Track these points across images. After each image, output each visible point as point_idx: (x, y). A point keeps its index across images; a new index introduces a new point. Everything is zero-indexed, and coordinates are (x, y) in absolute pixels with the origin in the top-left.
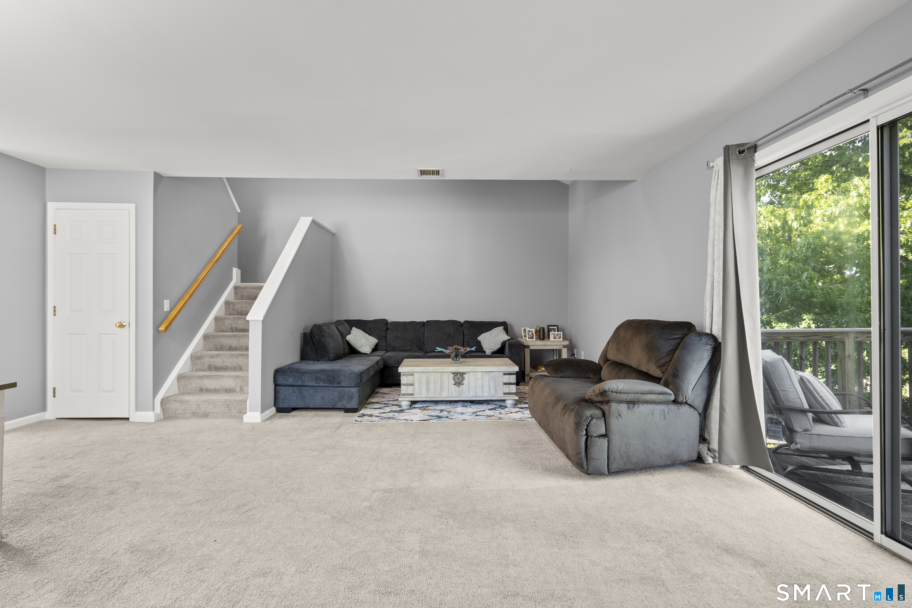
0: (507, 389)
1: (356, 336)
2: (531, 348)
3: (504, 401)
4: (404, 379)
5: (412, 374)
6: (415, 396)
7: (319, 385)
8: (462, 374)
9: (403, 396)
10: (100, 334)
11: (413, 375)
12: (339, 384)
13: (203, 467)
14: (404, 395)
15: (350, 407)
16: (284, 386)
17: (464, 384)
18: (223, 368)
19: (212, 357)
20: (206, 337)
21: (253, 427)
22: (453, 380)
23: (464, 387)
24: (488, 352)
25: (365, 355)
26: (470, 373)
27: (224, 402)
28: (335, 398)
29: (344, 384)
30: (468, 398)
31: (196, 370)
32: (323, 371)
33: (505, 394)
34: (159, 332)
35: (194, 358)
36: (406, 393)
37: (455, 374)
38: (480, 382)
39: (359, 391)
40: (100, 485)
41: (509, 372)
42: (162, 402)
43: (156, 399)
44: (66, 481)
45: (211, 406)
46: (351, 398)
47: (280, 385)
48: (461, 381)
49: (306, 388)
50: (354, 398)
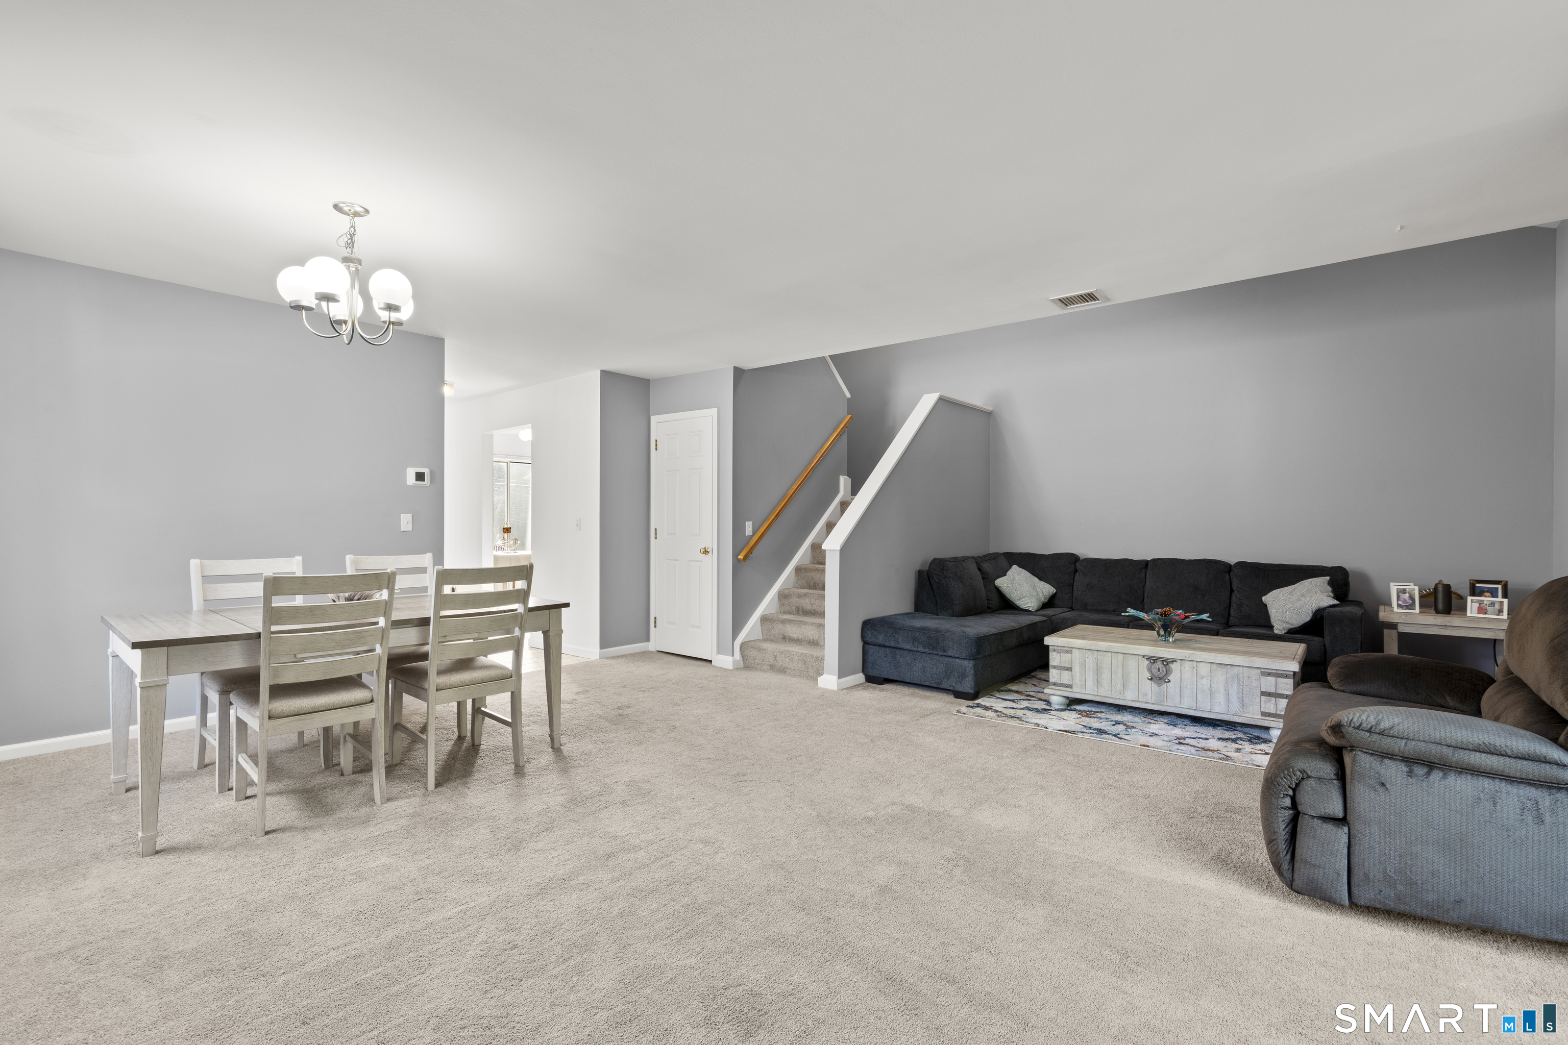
0: (1270, 706)
1: (1014, 579)
2: (1402, 629)
3: (1267, 729)
4: (1054, 657)
5: (1069, 650)
6: (1075, 689)
7: (917, 649)
8: (1167, 662)
9: (1054, 687)
10: (690, 561)
11: (1071, 652)
12: (945, 651)
13: (738, 726)
14: (1055, 684)
15: (961, 690)
16: (875, 645)
17: (1169, 681)
18: (811, 613)
19: (799, 596)
20: (798, 570)
21: (825, 693)
22: (1147, 672)
23: (1172, 688)
24: (1279, 628)
25: (1025, 612)
26: (1183, 662)
27: (800, 656)
28: (939, 672)
29: (952, 652)
30: (1178, 709)
31: (784, 613)
32: (923, 630)
33: (1264, 714)
34: (739, 560)
35: (783, 596)
36: (1059, 682)
37: (1153, 660)
38: (1205, 682)
39: (975, 666)
40: (647, 721)
41: (1275, 672)
42: (743, 646)
43: (735, 643)
44: (627, 711)
45: (787, 659)
46: (963, 676)
47: (868, 644)
48: (1164, 674)
49: (901, 652)
50: (968, 676)
